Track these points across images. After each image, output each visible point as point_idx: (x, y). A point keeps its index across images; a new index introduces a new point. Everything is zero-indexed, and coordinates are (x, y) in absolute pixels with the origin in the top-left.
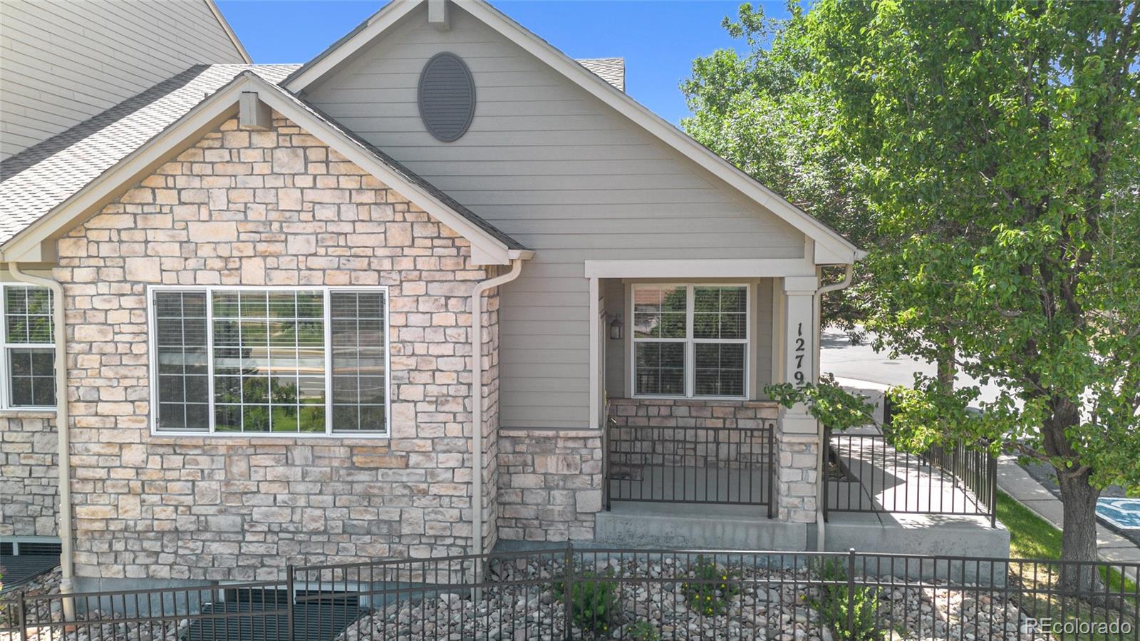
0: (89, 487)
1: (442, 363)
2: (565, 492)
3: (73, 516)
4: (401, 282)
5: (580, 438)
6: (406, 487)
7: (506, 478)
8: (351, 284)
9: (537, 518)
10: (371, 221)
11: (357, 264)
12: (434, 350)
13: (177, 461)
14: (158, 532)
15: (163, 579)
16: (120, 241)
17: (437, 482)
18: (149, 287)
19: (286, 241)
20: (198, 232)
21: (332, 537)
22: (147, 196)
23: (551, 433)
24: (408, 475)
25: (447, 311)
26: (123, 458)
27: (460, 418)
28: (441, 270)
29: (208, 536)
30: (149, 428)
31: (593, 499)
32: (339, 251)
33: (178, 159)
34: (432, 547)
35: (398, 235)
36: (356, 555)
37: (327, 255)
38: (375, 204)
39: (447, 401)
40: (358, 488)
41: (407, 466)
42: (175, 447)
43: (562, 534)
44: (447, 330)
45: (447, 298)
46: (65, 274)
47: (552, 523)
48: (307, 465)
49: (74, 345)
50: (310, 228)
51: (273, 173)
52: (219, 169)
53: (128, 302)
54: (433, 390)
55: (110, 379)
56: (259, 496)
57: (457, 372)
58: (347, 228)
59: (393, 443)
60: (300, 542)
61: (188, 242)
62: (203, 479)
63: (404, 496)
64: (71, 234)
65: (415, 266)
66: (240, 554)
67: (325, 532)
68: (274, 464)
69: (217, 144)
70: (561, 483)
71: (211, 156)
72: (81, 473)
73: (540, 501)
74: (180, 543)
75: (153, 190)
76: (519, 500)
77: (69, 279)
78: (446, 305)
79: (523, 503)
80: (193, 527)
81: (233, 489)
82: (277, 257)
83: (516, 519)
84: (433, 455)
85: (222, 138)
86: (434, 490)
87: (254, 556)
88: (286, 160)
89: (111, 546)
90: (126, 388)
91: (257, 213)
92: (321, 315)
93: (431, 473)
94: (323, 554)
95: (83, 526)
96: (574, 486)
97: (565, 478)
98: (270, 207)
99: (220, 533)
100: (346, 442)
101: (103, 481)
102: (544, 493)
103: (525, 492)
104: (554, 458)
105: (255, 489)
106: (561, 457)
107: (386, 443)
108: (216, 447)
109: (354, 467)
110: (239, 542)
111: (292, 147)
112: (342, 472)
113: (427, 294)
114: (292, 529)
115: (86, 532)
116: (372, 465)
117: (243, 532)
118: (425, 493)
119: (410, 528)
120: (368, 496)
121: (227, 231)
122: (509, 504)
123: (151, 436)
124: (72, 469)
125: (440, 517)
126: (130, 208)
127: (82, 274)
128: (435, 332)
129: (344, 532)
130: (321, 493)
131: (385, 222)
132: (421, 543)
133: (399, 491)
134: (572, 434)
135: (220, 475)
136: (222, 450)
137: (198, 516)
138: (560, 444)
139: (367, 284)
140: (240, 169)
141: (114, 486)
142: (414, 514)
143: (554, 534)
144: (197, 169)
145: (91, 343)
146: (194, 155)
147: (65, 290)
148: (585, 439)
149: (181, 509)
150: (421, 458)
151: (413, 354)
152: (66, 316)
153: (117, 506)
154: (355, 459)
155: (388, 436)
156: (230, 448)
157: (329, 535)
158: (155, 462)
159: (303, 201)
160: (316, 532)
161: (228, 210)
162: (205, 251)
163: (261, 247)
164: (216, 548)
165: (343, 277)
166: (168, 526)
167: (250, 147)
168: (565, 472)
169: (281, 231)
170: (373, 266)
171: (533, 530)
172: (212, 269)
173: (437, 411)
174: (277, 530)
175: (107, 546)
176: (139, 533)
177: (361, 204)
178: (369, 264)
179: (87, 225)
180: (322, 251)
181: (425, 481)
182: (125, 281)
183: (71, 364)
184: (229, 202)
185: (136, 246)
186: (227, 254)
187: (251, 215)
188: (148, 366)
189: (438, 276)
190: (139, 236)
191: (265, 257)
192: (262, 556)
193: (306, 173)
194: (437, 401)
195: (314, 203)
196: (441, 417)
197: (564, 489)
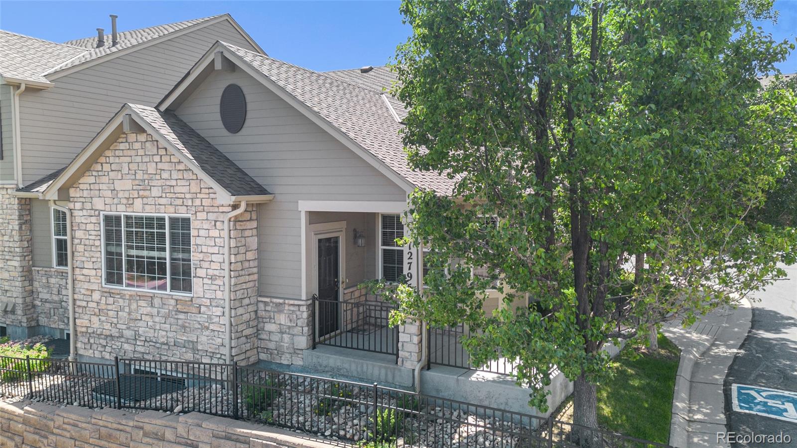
0: (80, 311)
1: (214, 258)
2: (289, 336)
3: (75, 324)
4: (196, 212)
5: (297, 305)
6: (200, 324)
7: (262, 325)
8: (175, 213)
9: (276, 350)
10: (184, 179)
11: (179, 202)
12: (211, 250)
13: (111, 300)
14: (105, 335)
15: (107, 360)
16: (91, 190)
17: (213, 323)
18: (101, 212)
19: (150, 190)
20: (118, 185)
21: (170, 347)
22: (99, 167)
23: (281, 301)
24: (200, 317)
25: (216, 229)
26: (93, 297)
27: (222, 289)
28: (213, 206)
29: (123, 340)
30: (101, 283)
31: (303, 341)
32: (172, 195)
33: (111, 148)
34: (211, 358)
35: (195, 188)
36: (180, 358)
37: (166, 197)
38: (185, 170)
39: (216, 278)
40: (180, 322)
41: (200, 313)
42: (111, 294)
43: (288, 360)
44: (216, 239)
45: (216, 221)
46: (71, 206)
47: (283, 353)
48: (160, 308)
49: (75, 240)
50: (160, 183)
51: (145, 155)
52: (126, 153)
53: (94, 220)
54: (210, 272)
55: (87, 257)
56: (142, 322)
57: (220, 263)
58: (174, 183)
59: (193, 299)
60: (158, 348)
61: (114, 190)
62: (121, 311)
63: (199, 328)
64: (74, 186)
65: (202, 203)
66: (135, 351)
67: (167, 344)
68: (146, 305)
69: (124, 140)
70: (287, 331)
71: (122, 146)
72: (78, 303)
73: (277, 340)
74: (113, 342)
75: (102, 164)
76: (268, 338)
77: (73, 208)
78: (215, 225)
79: (270, 340)
80: (117, 335)
81: (132, 317)
82: (147, 198)
83: (267, 349)
84: (211, 307)
85: (126, 137)
86: (211, 327)
87: (140, 353)
88: (150, 147)
89: (89, 340)
90: (93, 262)
91: (140, 175)
92: (165, 229)
93: (210, 317)
94: (167, 355)
95: (79, 329)
96: (293, 333)
97: (289, 327)
98: (144, 172)
99: (128, 339)
100: (174, 297)
101: (85, 307)
102: (279, 335)
103: (271, 334)
104: (284, 315)
105: (140, 318)
106: (287, 315)
107: (190, 299)
108: (125, 295)
109: (178, 311)
110: (135, 345)
111: (153, 141)
112: (173, 313)
113: (207, 220)
114: (154, 341)
115: (81, 332)
116: (185, 311)
117: (136, 339)
118: (207, 328)
119: (201, 346)
120: (184, 327)
121: (127, 184)
122: (263, 340)
123: (102, 287)
124: (74, 300)
125: (214, 342)
126: (94, 173)
127: (78, 206)
128: (211, 240)
129: (175, 345)
130: (165, 323)
131: (189, 180)
132: (207, 355)
133: (197, 326)
134: (292, 302)
135: (127, 310)
136: (127, 297)
137: (119, 329)
138: (287, 307)
139: (182, 214)
140: (133, 153)
141: (89, 311)
142: (203, 339)
143: (284, 360)
144: (117, 153)
145: (81, 239)
146: (116, 146)
147: (72, 213)
148: (299, 305)
149: (113, 325)
150: (206, 309)
151: (202, 252)
152: (72, 225)
153: (90, 320)
154: (178, 306)
155: (192, 295)
156: (131, 296)
157: (169, 346)
158: (103, 301)
159: (157, 169)
160: (163, 344)
161: (128, 174)
162: (120, 195)
163: (141, 193)
164: (126, 346)
165: (172, 209)
166: (108, 333)
167: (137, 142)
168: (289, 324)
169: (149, 185)
170: (185, 204)
171: (275, 356)
172: (123, 204)
173: (212, 284)
174: (148, 340)
175: (87, 340)
176: (99, 335)
177: (179, 170)
178: (183, 202)
179: (80, 182)
180: (164, 195)
181: (207, 322)
182: (92, 209)
183: (74, 250)
184: (129, 169)
185: (96, 191)
186: (127, 196)
187: (138, 177)
188: (101, 252)
189: (211, 209)
190: (97, 187)
191: (143, 198)
192: (143, 353)
193: (158, 155)
194: (212, 278)
195: (161, 170)
196: (214, 287)
197: (289, 334)
